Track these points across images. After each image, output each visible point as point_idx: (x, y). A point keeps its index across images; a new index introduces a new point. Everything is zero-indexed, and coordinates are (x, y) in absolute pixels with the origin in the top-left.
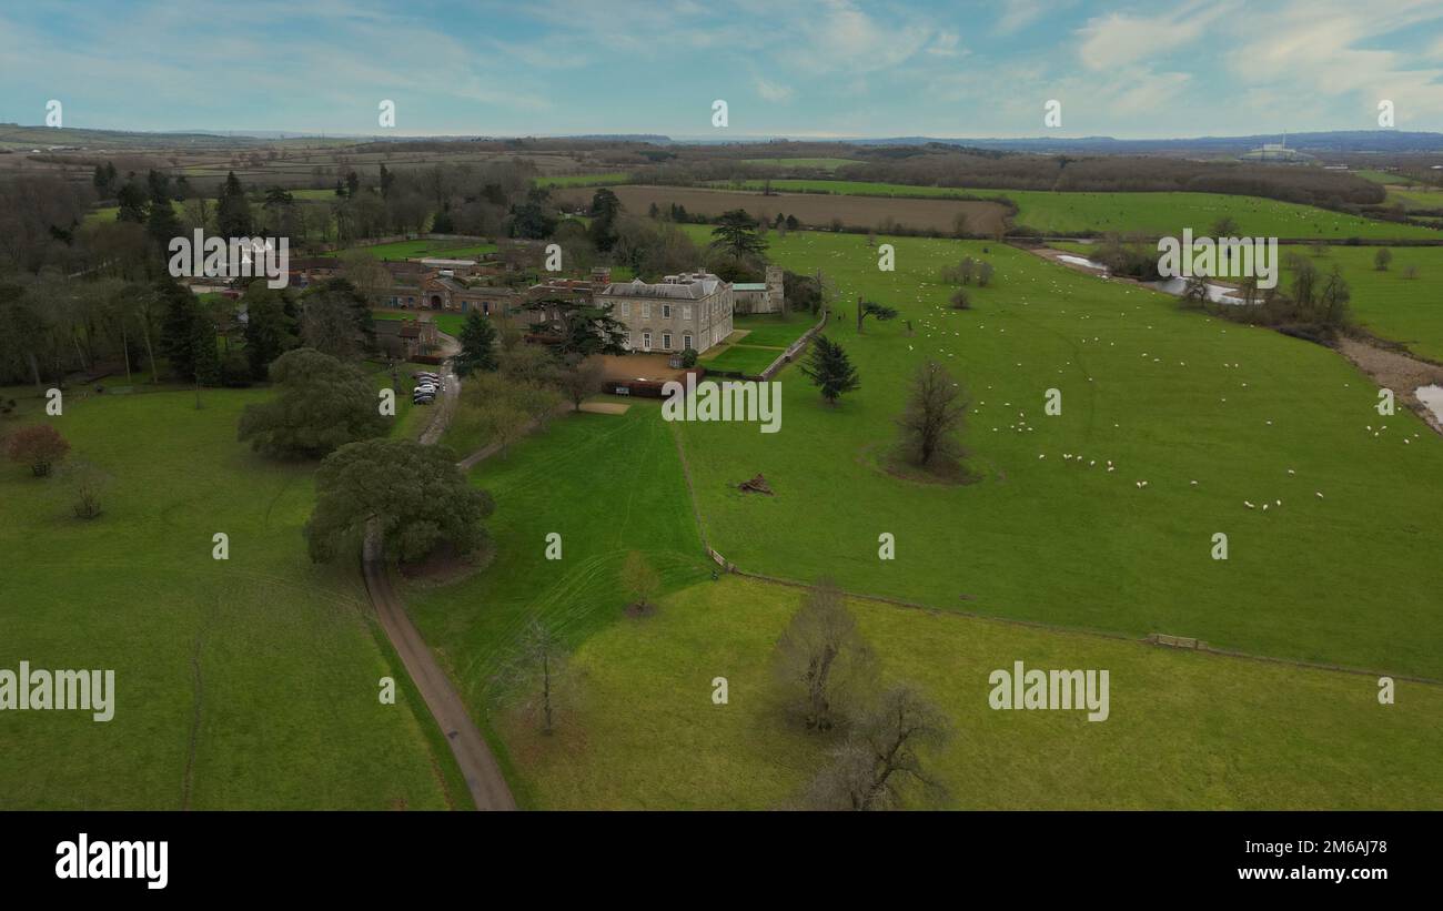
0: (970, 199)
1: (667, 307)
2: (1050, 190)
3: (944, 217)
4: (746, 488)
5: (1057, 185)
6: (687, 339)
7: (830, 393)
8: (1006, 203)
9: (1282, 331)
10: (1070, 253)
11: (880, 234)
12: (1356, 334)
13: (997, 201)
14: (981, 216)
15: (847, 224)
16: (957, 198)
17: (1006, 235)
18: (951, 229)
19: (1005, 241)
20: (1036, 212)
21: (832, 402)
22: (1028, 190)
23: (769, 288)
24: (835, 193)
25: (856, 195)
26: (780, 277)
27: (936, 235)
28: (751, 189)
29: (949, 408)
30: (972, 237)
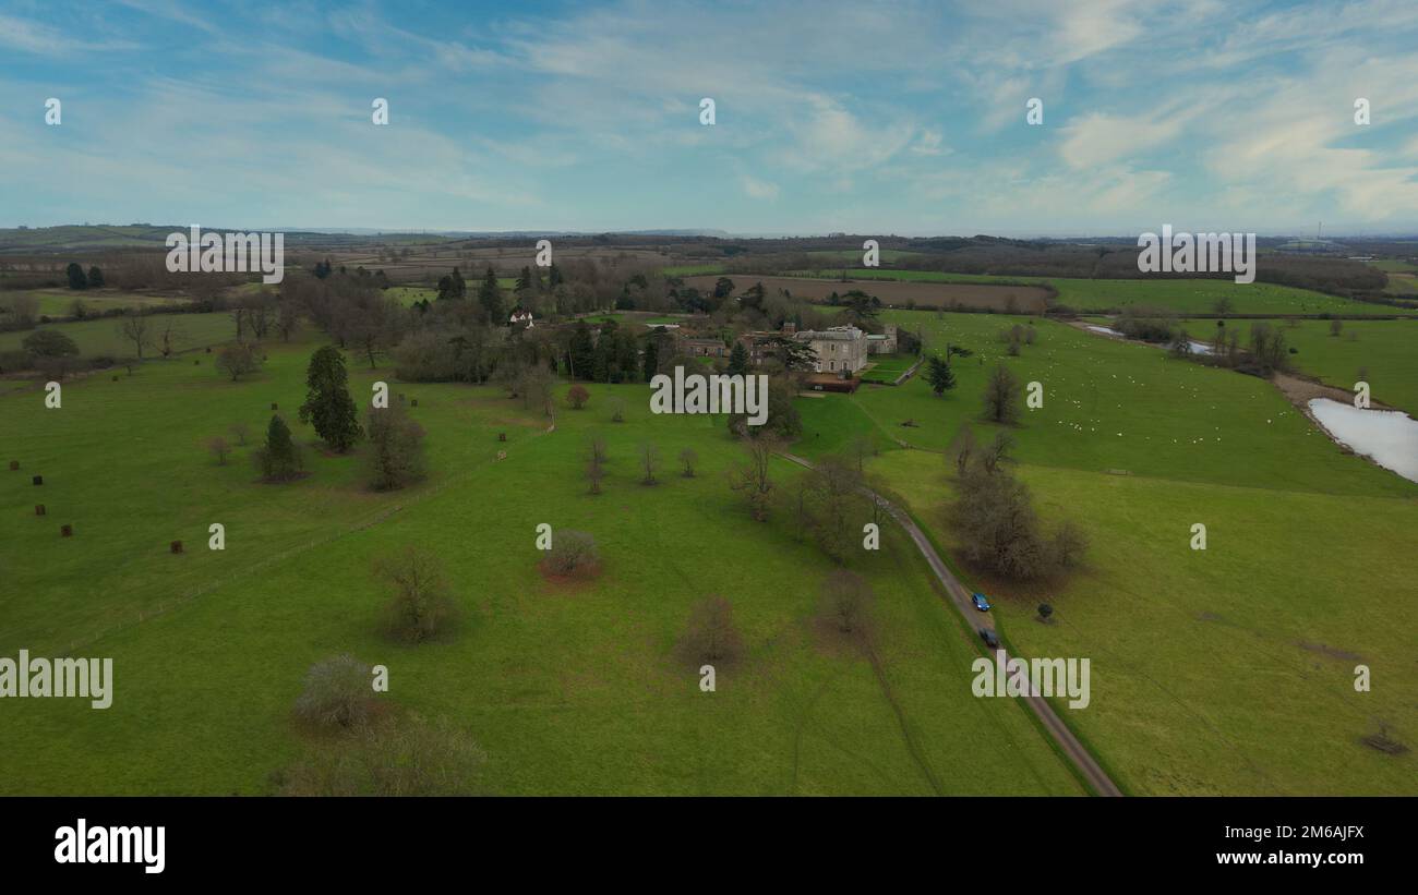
0: (1016, 285)
1: (833, 346)
2: (1087, 278)
3: (997, 298)
4: (905, 425)
5: (1094, 274)
6: (845, 364)
7: (940, 390)
8: (1048, 289)
9: (1237, 371)
10: (1097, 324)
11: (946, 311)
12: (1288, 372)
13: (1041, 286)
14: (1025, 299)
15: (918, 303)
16: (1006, 284)
17: (1047, 312)
18: (1004, 308)
19: (1046, 316)
20: (1073, 294)
21: (940, 396)
22: (1068, 277)
23: (887, 338)
24: (901, 281)
25: (919, 282)
26: (894, 331)
27: (991, 312)
28: (828, 277)
29: (1010, 390)
30: (1020, 313)
